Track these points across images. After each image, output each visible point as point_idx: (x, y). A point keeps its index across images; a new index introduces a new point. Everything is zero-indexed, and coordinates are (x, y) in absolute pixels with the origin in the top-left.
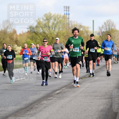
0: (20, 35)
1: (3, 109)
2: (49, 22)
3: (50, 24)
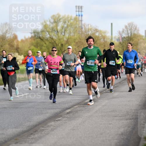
0: (22, 41)
3: (59, 28)
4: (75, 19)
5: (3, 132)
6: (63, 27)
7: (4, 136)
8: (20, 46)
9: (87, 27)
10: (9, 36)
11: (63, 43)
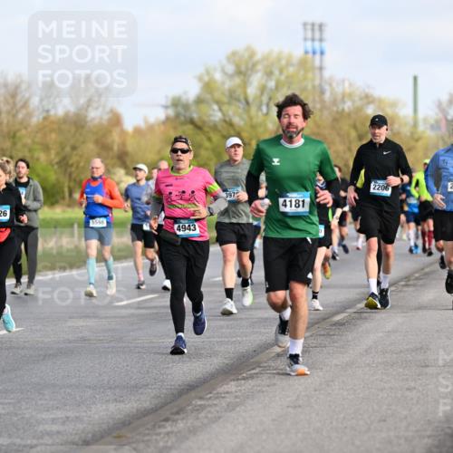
0: (138, 131)
1: (70, 414)
2: (245, 84)
3: (252, 91)
4: (303, 64)
5: (77, 415)
6: (263, 89)
7: (80, 426)
8: (130, 147)
9: (339, 90)
10: (95, 115)
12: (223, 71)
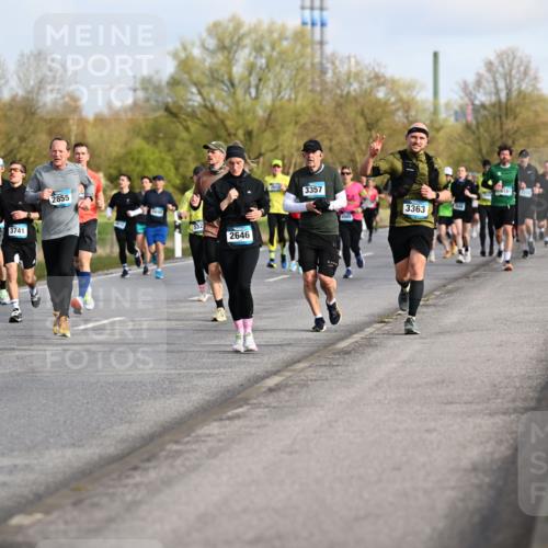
0: (100, 120)
1: (19, 461)
2: (230, 63)
3: (238, 70)
4: (299, 36)
5: (26, 462)
6: (251, 68)
7: (31, 477)
9: (343, 69)
11: (254, 126)
12: (203, 46)
